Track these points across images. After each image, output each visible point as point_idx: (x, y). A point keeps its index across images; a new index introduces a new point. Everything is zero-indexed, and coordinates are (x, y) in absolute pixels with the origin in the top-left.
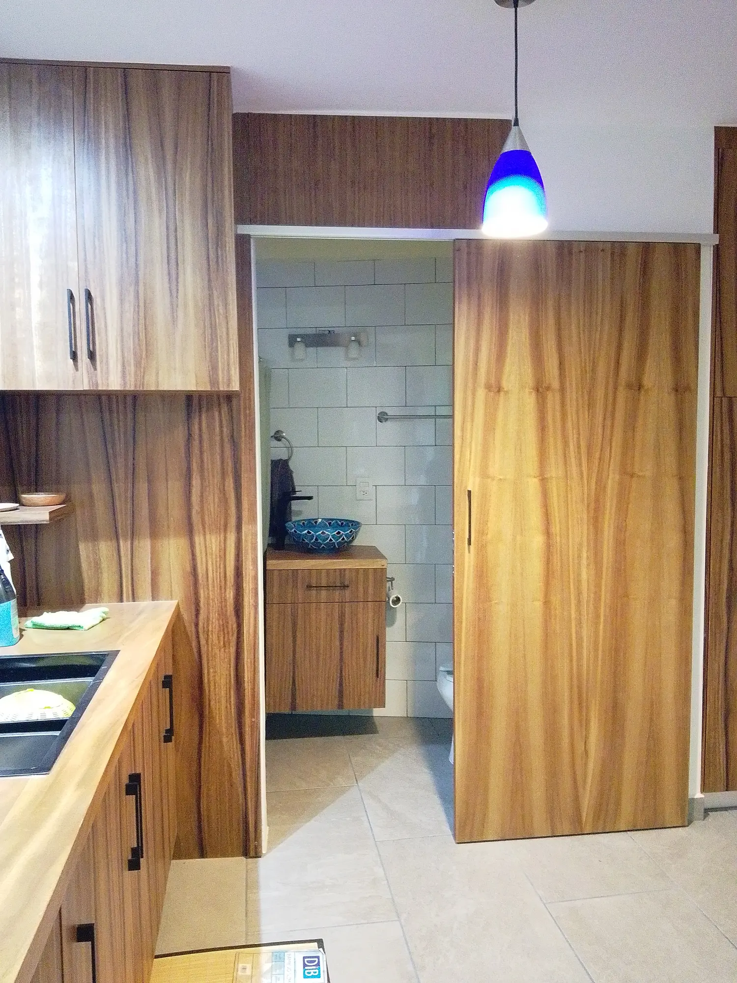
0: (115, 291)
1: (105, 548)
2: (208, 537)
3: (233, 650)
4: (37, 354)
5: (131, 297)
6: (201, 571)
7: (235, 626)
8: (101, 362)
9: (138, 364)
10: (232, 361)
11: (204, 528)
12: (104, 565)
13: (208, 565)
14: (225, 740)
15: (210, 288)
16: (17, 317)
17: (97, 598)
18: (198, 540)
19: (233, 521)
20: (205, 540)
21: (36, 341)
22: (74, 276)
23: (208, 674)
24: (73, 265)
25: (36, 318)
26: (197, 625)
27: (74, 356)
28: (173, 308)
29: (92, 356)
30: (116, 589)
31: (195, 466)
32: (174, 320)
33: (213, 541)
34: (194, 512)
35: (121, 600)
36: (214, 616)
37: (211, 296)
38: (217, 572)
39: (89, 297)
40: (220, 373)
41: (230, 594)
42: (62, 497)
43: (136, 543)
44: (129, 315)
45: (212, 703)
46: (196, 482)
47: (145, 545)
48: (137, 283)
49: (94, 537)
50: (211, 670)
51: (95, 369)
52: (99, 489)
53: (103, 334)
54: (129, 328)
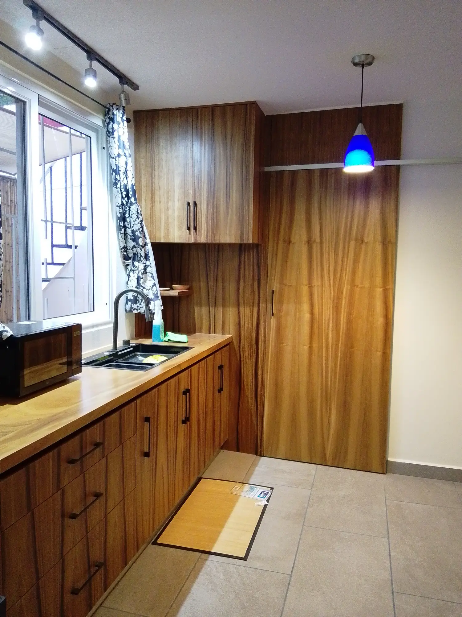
0: (205, 202)
1: (204, 310)
2: (246, 308)
3: (254, 360)
4: (176, 228)
5: (211, 204)
6: (242, 323)
7: (256, 349)
8: (199, 231)
9: (212, 232)
10: (250, 231)
11: (244, 304)
12: (204, 317)
13: (245, 321)
14: (250, 400)
15: (242, 199)
16: (170, 213)
17: (201, 331)
18: (242, 309)
19: (256, 302)
20: (244, 310)
21: (176, 223)
22: (190, 196)
23: (244, 370)
24: (191, 192)
25: (176, 214)
26: (239, 347)
27: (189, 229)
28: (227, 208)
29: (195, 228)
30: (208, 328)
31: (241, 276)
32: (227, 213)
33: (248, 310)
34: (240, 297)
35: (210, 333)
36: (247, 344)
37: (242, 202)
38: (249, 325)
39: (195, 204)
40: (245, 235)
41: (254, 335)
42: (187, 287)
43: (216, 308)
44: (210, 212)
45: (245, 382)
46: (242, 283)
47: (220, 310)
48: (214, 197)
49: (200, 305)
50: (245, 368)
51: (197, 234)
52: (203, 285)
53: (200, 220)
54: (210, 218)
